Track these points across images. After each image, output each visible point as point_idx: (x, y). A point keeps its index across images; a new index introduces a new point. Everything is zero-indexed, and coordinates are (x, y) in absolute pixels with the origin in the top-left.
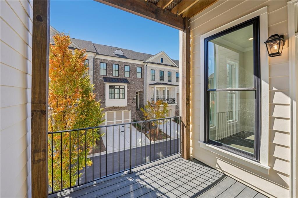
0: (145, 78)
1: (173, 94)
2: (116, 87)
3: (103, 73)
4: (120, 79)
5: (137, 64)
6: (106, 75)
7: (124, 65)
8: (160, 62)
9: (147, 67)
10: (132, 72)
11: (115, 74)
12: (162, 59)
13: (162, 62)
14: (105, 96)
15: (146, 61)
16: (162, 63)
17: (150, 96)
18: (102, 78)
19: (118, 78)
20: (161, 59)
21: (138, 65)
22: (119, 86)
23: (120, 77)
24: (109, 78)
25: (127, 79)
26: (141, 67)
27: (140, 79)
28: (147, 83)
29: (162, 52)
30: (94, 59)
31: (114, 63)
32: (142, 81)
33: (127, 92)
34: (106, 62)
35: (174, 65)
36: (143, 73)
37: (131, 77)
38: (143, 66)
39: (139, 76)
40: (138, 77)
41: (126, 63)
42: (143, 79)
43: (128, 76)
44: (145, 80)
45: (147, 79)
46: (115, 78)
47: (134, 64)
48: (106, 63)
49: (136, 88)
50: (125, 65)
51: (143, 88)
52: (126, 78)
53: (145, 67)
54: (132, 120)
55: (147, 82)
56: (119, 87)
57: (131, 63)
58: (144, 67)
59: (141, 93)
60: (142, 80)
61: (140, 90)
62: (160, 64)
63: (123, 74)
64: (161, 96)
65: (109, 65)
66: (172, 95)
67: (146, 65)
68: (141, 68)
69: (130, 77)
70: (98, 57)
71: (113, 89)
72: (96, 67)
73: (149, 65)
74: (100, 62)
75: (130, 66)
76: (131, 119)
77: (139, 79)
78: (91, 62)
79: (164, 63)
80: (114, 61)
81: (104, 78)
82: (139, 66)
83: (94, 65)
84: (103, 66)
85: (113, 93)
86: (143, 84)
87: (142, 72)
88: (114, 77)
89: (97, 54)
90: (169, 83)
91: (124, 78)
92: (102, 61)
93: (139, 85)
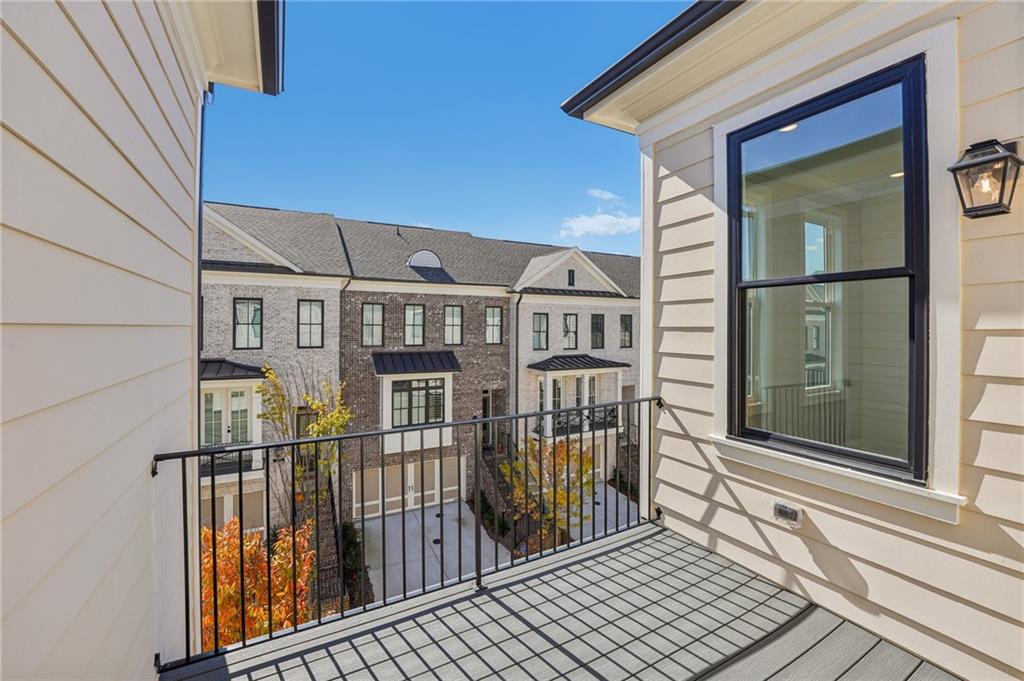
0: (513, 343)
1: (608, 390)
2: (415, 385)
3: (373, 337)
4: (429, 354)
5: (487, 298)
6: (383, 345)
7: (442, 305)
8: (565, 286)
9: (520, 305)
10: (471, 327)
11: (413, 337)
12: (571, 273)
13: (571, 283)
14: (378, 415)
15: (518, 288)
16: (571, 288)
17: (532, 405)
18: (368, 357)
19: (423, 349)
20: (567, 274)
21: (491, 299)
22: (427, 381)
23: (429, 348)
24: (391, 354)
25: (452, 352)
26: (500, 305)
27: (497, 350)
28: (520, 361)
29: (573, 251)
30: (344, 294)
31: (410, 300)
32: (502, 355)
33: (454, 395)
34: (381, 301)
35: (612, 290)
36: (508, 324)
37: (465, 343)
38: (507, 301)
39: (492, 335)
40: (489, 341)
41: (451, 297)
42: (507, 346)
43: (457, 340)
44: (513, 350)
45: (520, 346)
46: (411, 354)
47: (478, 297)
48: (383, 304)
49: (484, 379)
50: (445, 306)
51: (505, 377)
52: (449, 349)
53: (513, 307)
54: (467, 490)
55: (520, 356)
56: (427, 384)
57: (465, 297)
58: (511, 306)
59: (500, 396)
60: (504, 348)
61: (495, 387)
62: (564, 292)
63: (437, 335)
64: (568, 401)
65: (393, 309)
66: (605, 394)
67: (516, 301)
68: (499, 309)
69: (462, 344)
70: (357, 286)
71: (405, 395)
72: (347, 320)
73: (527, 299)
74: (363, 304)
75: (462, 307)
76: (467, 485)
77: (493, 347)
78: (331, 308)
79: (578, 286)
80: (408, 294)
81: (375, 355)
82: (491, 302)
83: (343, 313)
84: (373, 315)
85: (405, 404)
86: (508, 365)
87: (505, 324)
88: (411, 350)
89: (353, 277)
90: (597, 354)
91: (441, 348)
92: (369, 299)
93: (493, 368)
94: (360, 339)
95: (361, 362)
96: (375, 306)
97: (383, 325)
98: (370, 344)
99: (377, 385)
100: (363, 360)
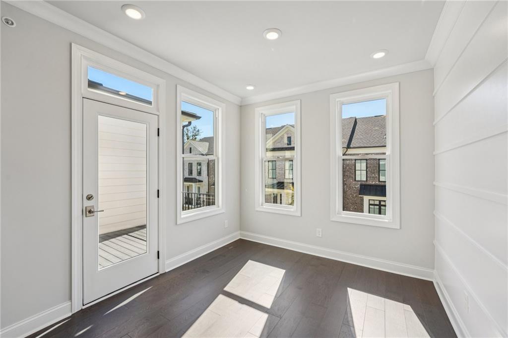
3: (361, 177)
6: (367, 181)
18: (358, 186)
24: (371, 185)
34: (365, 158)
48: (366, 160)
84: (361, 166)
94: (354, 177)
95: (354, 188)
96: (362, 161)
97: (366, 170)
98: (360, 180)
99: (362, 200)
100: (355, 188)
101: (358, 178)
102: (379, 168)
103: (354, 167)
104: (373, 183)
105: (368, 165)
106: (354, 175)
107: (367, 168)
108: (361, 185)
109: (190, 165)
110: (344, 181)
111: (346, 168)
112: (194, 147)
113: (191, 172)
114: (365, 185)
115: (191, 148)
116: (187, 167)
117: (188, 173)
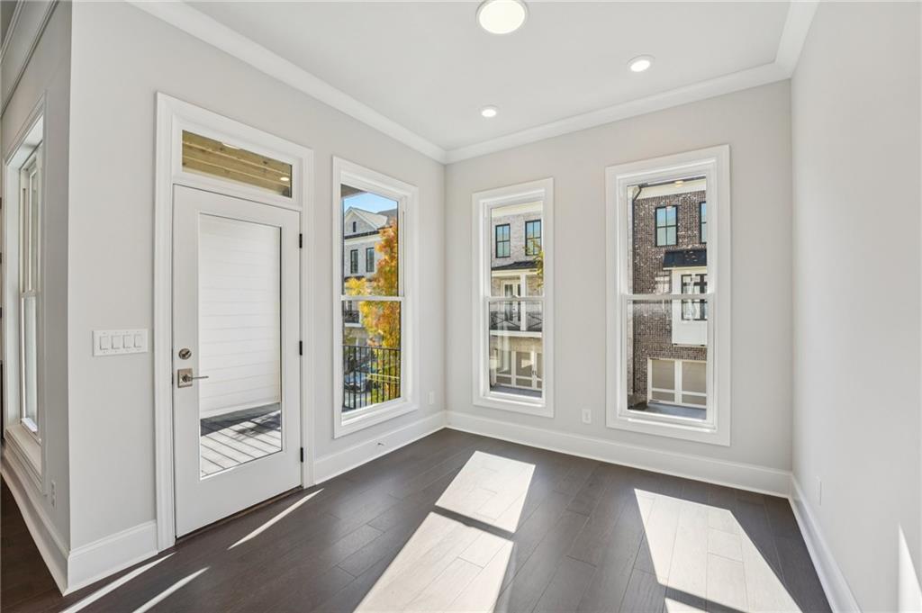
3: (667, 238)
6: (677, 244)
18: (661, 255)
24: (685, 251)
30: (636, 203)
34: (674, 203)
48: (676, 206)
65: (687, 209)
70: (647, 193)
74: (656, 208)
84: (666, 217)
92: (662, 203)
94: (654, 239)
95: (654, 260)
96: (668, 209)
97: (677, 225)
100: (657, 258)
101: (661, 242)
102: (700, 220)
103: (653, 221)
104: (689, 247)
105: (680, 216)
106: (653, 236)
107: (677, 222)
108: (667, 253)
109: (354, 253)
110: (634, 249)
111: (639, 225)
112: (362, 220)
113: (354, 267)
114: (673, 253)
115: (354, 223)
116: (348, 258)
117: (349, 269)
